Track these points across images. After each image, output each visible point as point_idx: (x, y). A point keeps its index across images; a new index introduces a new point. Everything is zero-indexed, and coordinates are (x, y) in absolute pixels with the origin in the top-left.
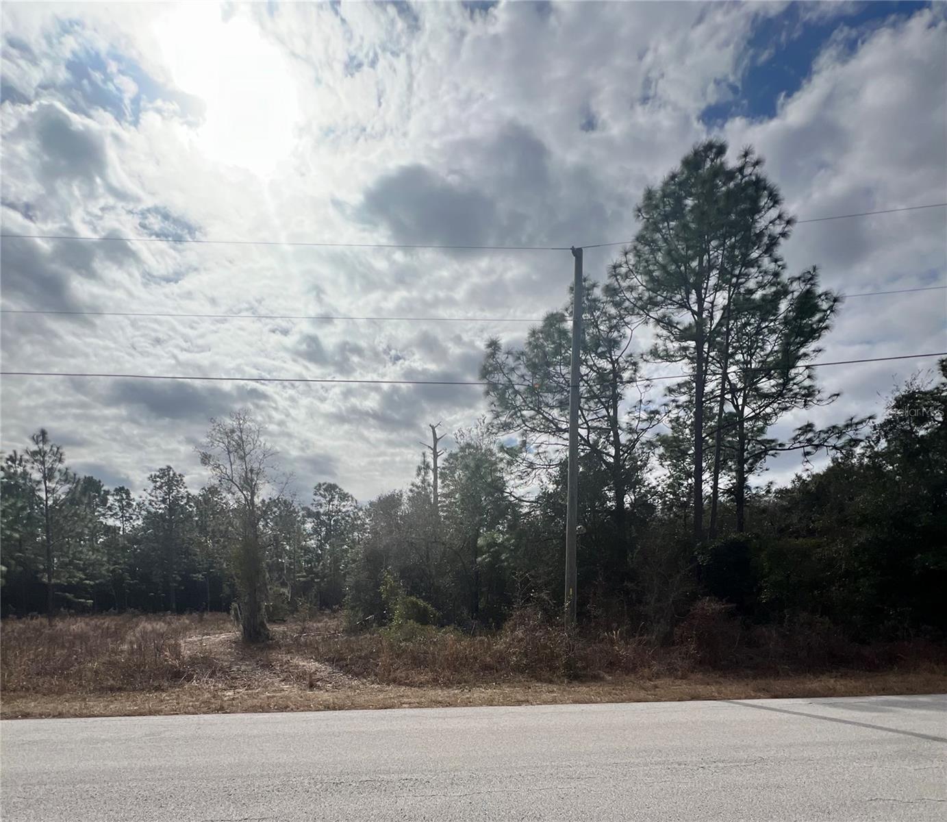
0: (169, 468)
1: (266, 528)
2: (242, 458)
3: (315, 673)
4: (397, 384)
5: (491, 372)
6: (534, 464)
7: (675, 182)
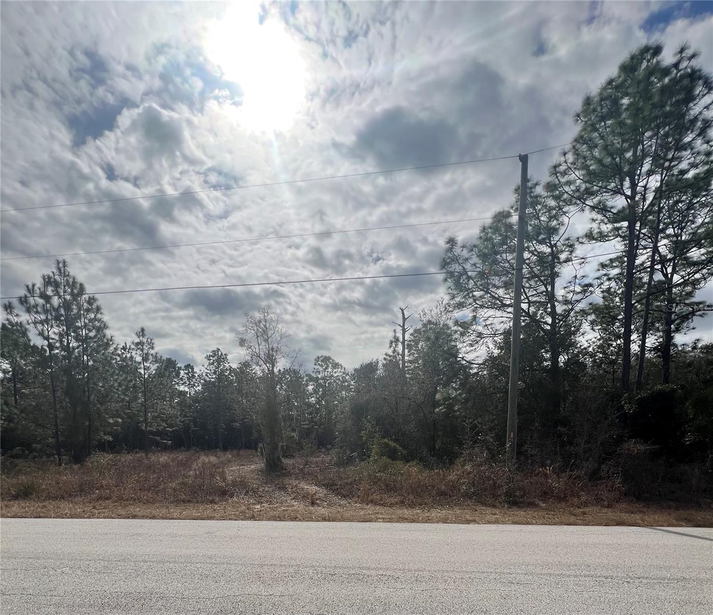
0: (218, 349)
1: (281, 390)
2: (266, 340)
3: (315, 494)
4: (377, 279)
5: (449, 263)
6: (482, 334)
7: (612, 86)
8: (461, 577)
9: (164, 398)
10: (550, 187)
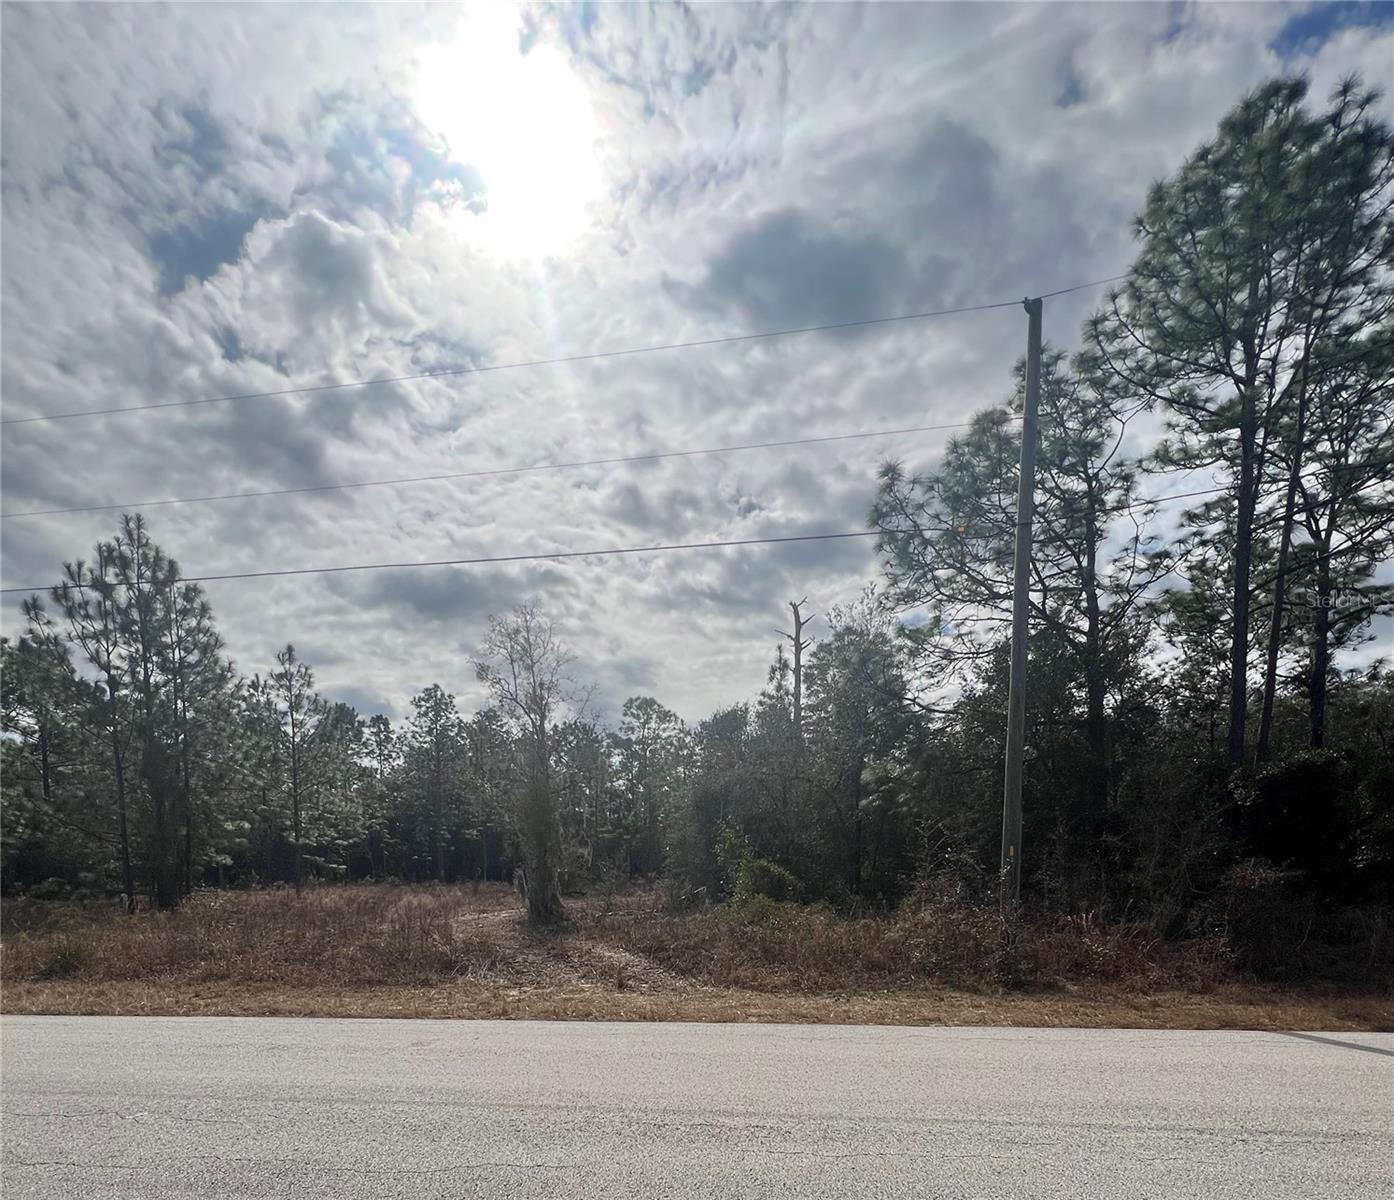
0: (436, 687)
1: (559, 764)
2: (529, 668)
3: (625, 967)
4: (747, 545)
5: (886, 515)
6: (952, 652)
7: (1206, 161)
8: (912, 1131)
9: (331, 783)
10: (1086, 363)
